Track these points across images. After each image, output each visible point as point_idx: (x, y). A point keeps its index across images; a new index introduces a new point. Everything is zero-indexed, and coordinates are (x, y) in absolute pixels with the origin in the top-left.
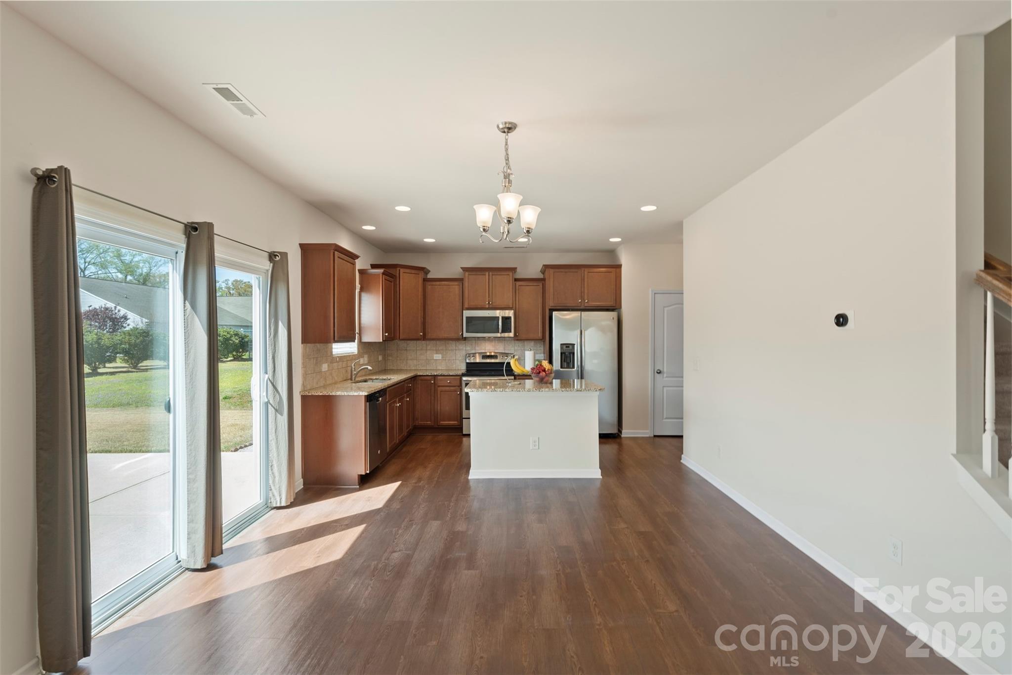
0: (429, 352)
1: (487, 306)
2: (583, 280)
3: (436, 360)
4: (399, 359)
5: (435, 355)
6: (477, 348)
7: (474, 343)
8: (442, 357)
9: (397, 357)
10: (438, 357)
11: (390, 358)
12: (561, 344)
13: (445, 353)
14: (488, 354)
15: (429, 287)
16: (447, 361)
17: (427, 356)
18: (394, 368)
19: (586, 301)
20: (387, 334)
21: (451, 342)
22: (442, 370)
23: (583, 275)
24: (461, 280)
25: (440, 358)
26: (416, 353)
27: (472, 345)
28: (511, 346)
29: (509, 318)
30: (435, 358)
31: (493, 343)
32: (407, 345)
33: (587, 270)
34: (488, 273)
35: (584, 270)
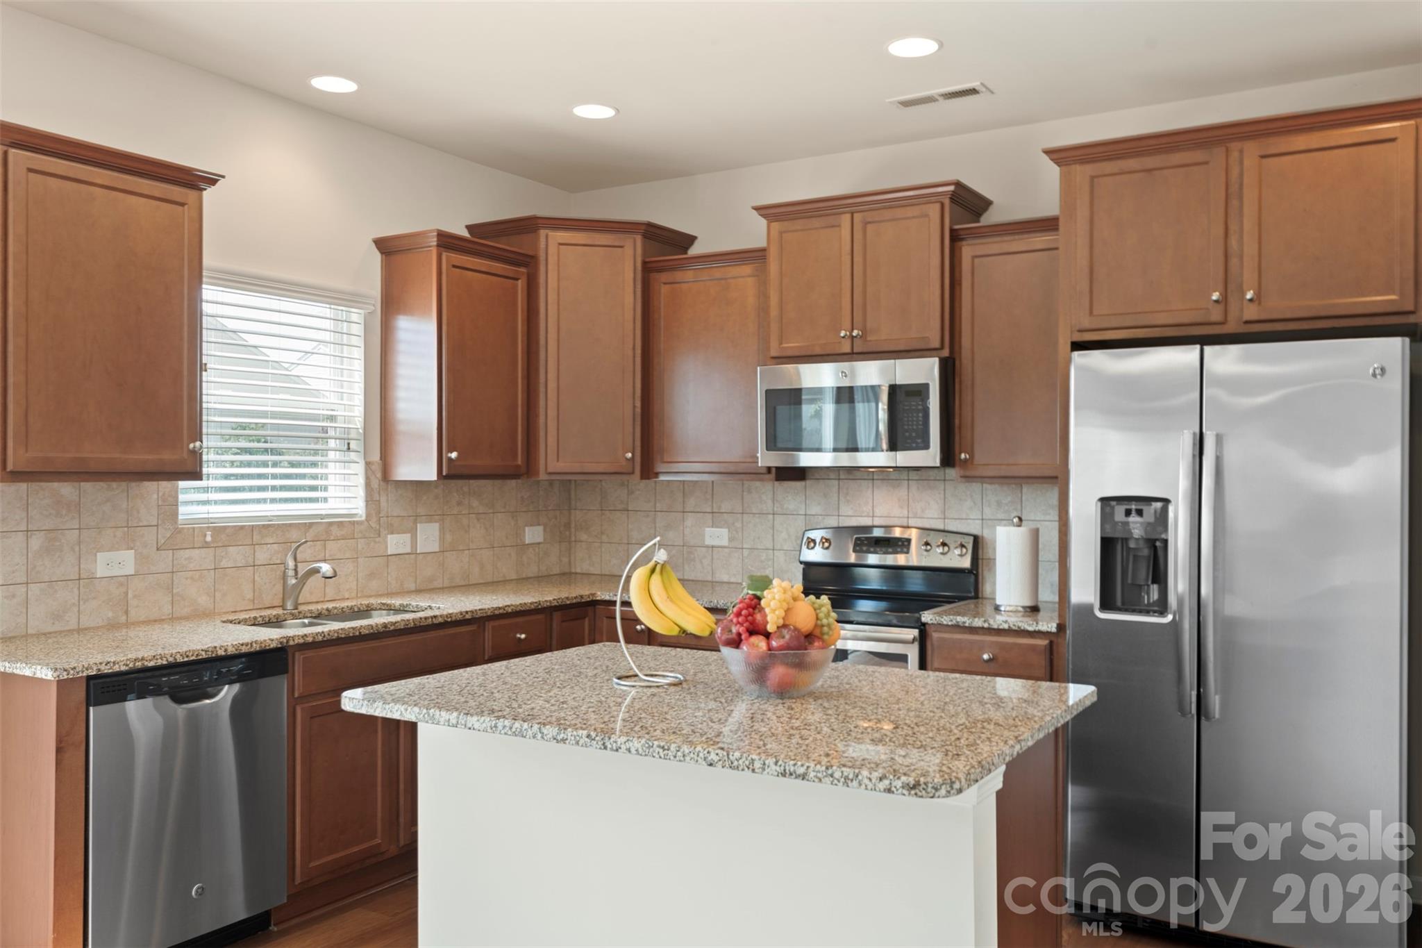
0: (690, 520)
1: (847, 349)
2: (1232, 196)
3: (713, 547)
4: (604, 538)
5: (709, 531)
6: (846, 509)
7: (835, 489)
8: (731, 539)
9: (602, 533)
10: (717, 536)
11: (584, 537)
12: (1105, 501)
13: (738, 525)
14: (877, 533)
15: (664, 289)
16: (746, 553)
17: (687, 531)
18: (593, 570)
19: (1249, 295)
20: (454, 455)
21: (758, 484)
22: (729, 583)
23: (1235, 172)
24: (756, 256)
25: (725, 542)
26: (654, 522)
27: (825, 496)
28: (969, 503)
29: (919, 391)
30: (708, 542)
31: (903, 492)
32: (630, 493)
33: (1251, 149)
34: (848, 216)
35: (1241, 151)
